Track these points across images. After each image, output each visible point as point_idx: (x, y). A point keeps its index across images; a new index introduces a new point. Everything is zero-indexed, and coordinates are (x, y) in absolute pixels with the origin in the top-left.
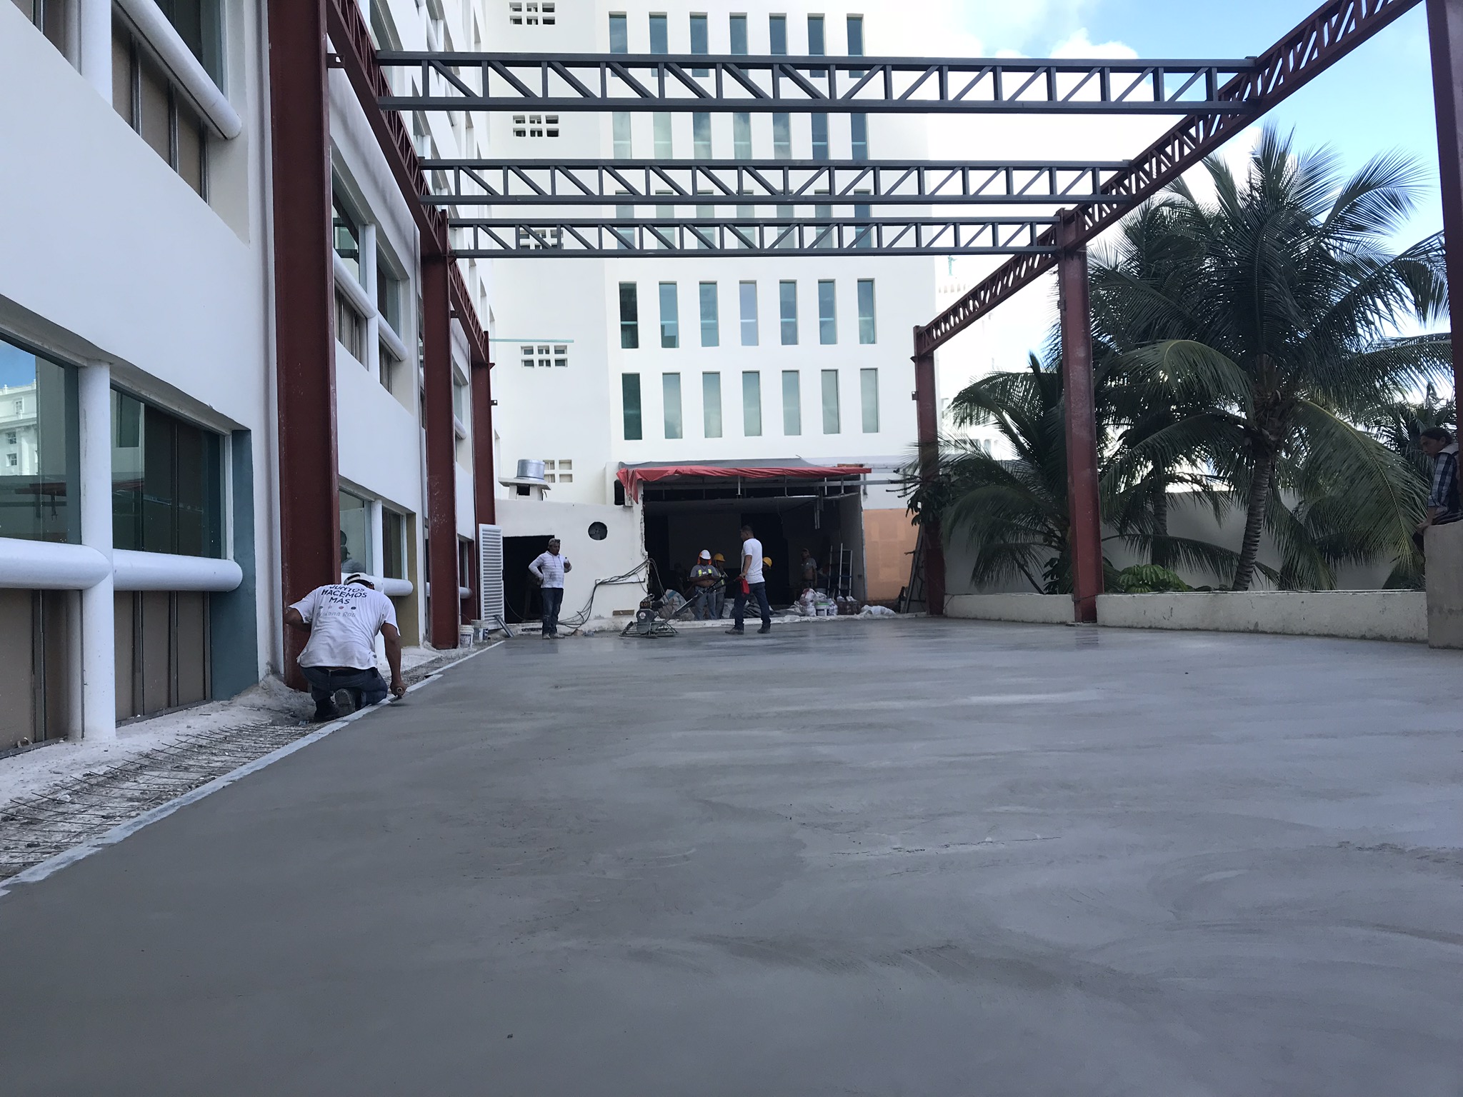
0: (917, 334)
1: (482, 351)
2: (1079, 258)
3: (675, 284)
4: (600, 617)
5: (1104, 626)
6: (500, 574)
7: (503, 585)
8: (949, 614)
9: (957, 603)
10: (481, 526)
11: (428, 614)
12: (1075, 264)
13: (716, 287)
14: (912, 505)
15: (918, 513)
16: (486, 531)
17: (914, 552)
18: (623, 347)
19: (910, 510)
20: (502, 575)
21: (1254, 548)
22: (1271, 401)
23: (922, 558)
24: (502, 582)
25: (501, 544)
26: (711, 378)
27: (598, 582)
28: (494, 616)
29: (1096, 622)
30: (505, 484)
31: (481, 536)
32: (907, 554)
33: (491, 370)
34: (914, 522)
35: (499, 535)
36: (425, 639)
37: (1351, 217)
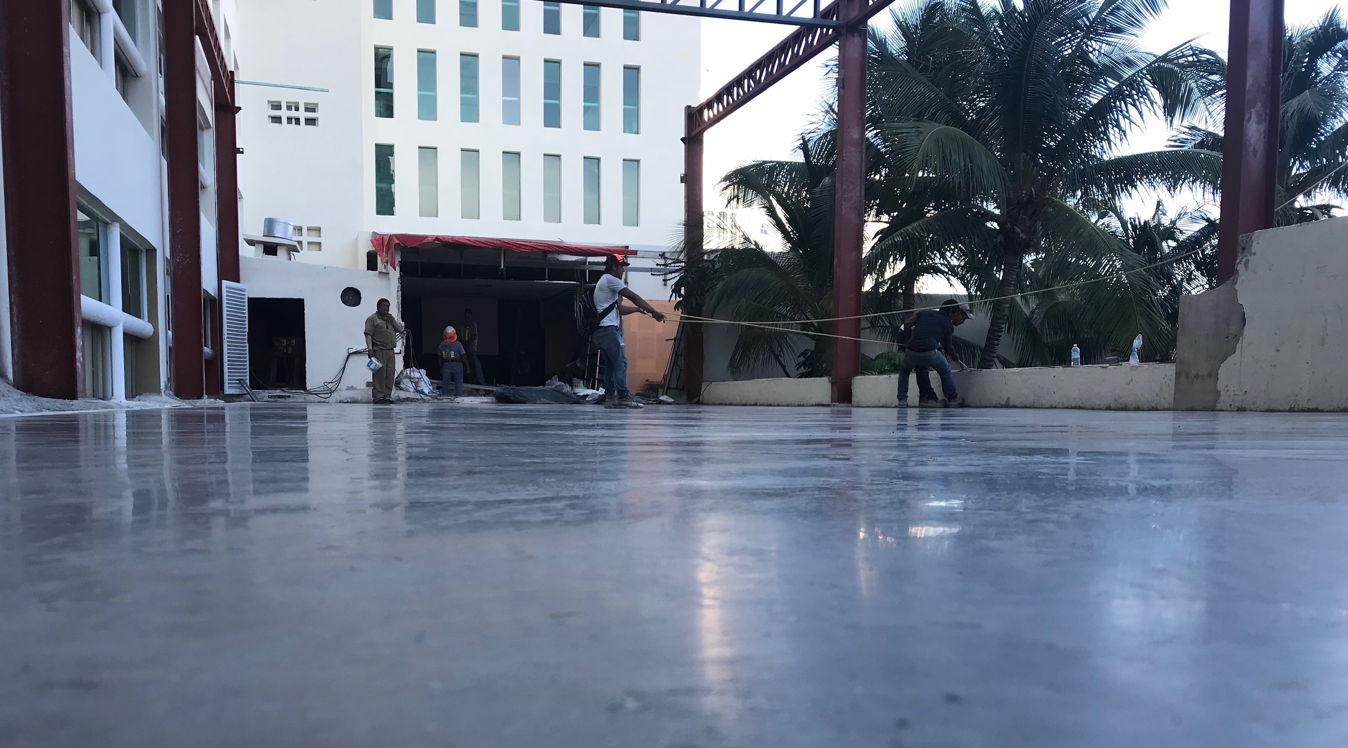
0: (688, 114)
1: (227, 91)
2: (860, 36)
3: (434, 52)
4: (351, 388)
5: (858, 407)
6: (245, 335)
7: (247, 348)
8: (705, 401)
9: (715, 389)
10: (225, 283)
11: (170, 362)
12: (856, 40)
13: (478, 59)
14: (676, 290)
15: (681, 299)
16: (230, 288)
17: (675, 339)
18: (376, 116)
19: (674, 294)
20: (246, 337)
21: (996, 342)
22: (1025, 199)
23: (682, 345)
24: (247, 345)
25: (246, 304)
26: (470, 155)
27: (351, 351)
28: (238, 380)
29: (851, 403)
30: (251, 243)
31: (224, 294)
32: (667, 340)
33: (237, 115)
34: (677, 307)
35: (244, 295)
36: (166, 387)
37: (1111, 19)
